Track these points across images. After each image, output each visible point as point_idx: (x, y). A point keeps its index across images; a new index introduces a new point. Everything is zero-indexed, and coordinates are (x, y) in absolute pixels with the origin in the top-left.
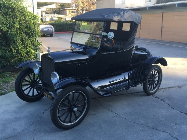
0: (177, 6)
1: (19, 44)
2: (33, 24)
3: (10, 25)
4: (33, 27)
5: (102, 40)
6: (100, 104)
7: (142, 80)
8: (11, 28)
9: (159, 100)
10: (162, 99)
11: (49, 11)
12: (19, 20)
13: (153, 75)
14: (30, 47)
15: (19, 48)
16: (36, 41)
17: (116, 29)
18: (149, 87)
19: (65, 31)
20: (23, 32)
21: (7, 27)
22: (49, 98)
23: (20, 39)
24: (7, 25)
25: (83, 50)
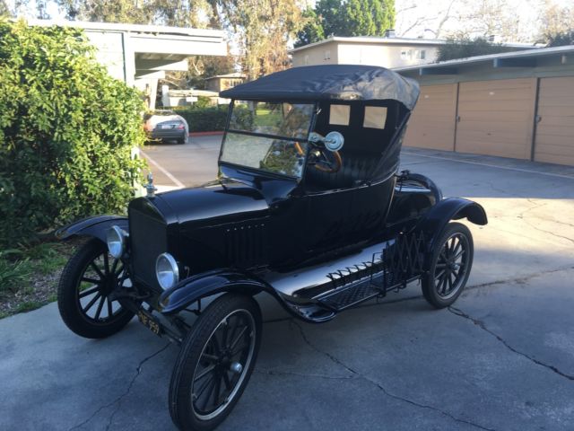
0: (495, 65)
1: (84, 164)
2: (124, 111)
3: (58, 115)
4: (122, 119)
5: (308, 155)
6: (304, 337)
7: (421, 267)
8: (62, 122)
9: (470, 322)
10: (476, 319)
11: (178, 81)
12: (84, 100)
13: (450, 252)
14: (114, 173)
15: (84, 175)
16: (133, 158)
17: (346, 123)
18: (439, 284)
19: (215, 130)
20: (94, 134)
21: (49, 120)
22: (153, 329)
23: (88, 153)
24: (50, 114)
25: (251, 184)
